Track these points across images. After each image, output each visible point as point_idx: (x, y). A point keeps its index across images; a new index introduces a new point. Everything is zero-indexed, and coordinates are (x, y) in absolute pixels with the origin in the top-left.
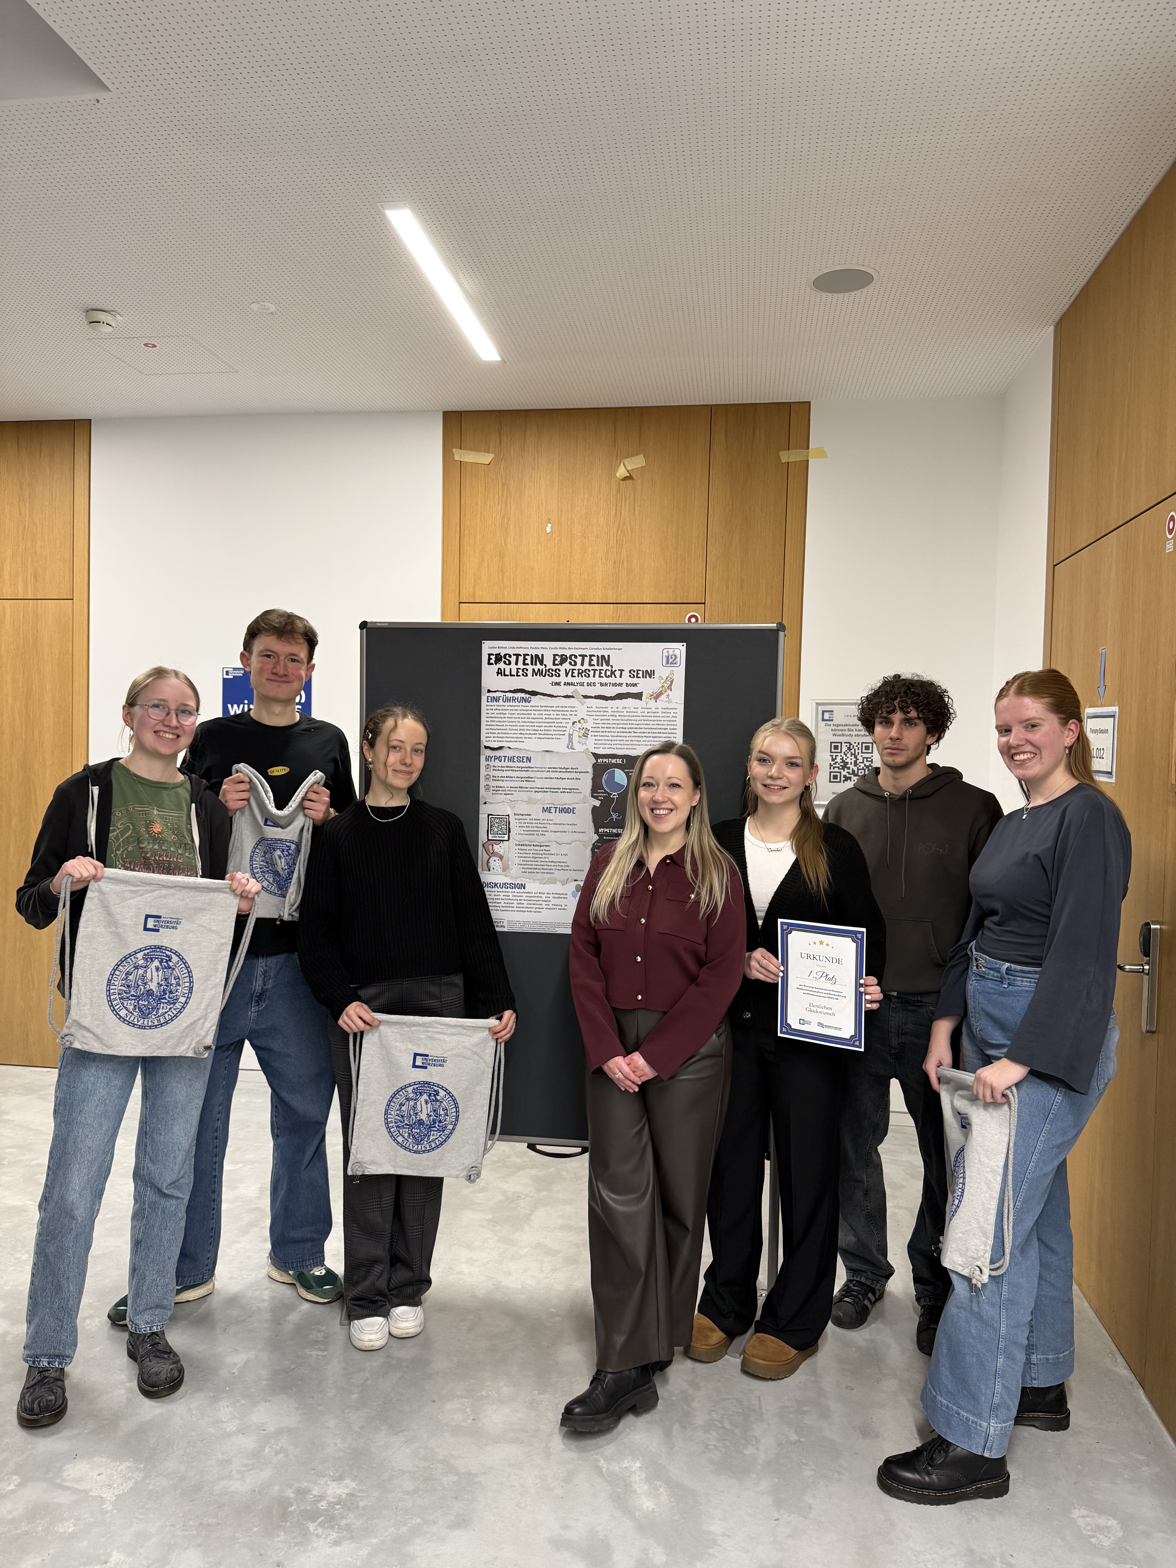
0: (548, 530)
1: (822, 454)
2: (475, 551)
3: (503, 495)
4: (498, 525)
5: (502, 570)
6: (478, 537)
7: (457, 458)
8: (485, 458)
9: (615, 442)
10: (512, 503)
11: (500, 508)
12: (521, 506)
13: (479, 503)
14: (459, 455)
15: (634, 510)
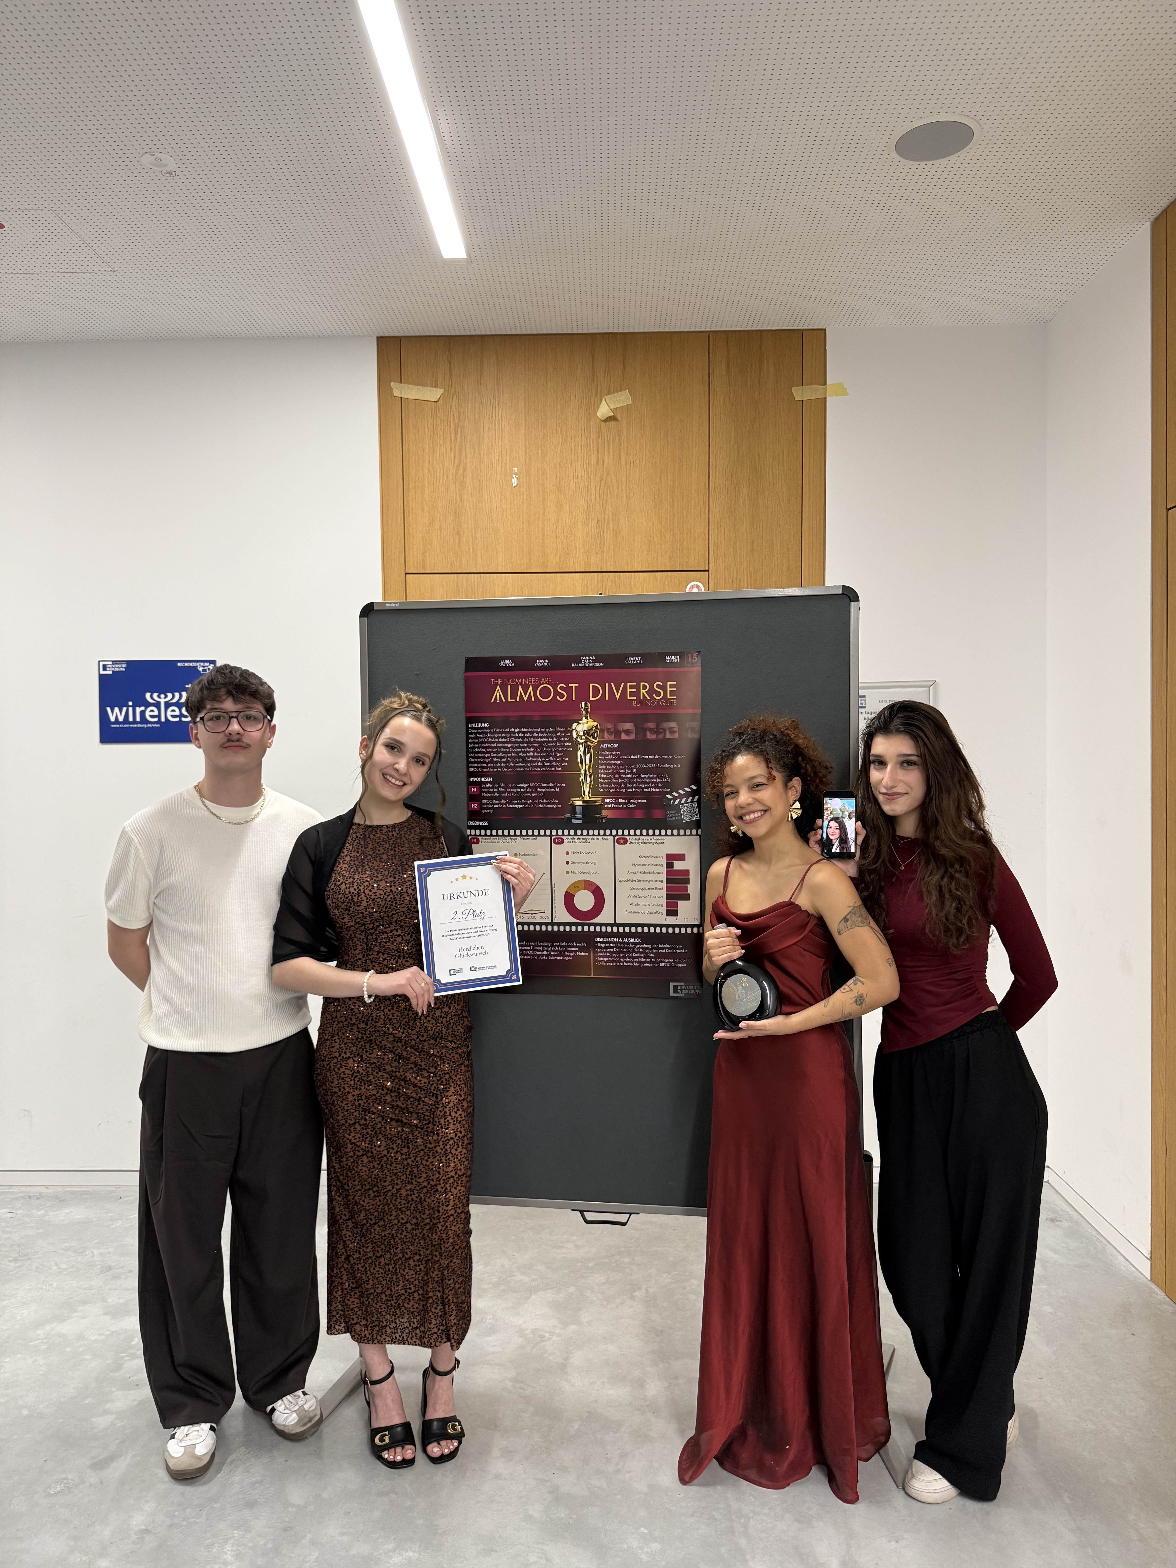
0: (515, 482)
1: (841, 391)
2: (423, 510)
3: (456, 439)
4: (451, 477)
5: (458, 533)
6: (427, 492)
7: (396, 393)
8: (433, 394)
9: (593, 375)
10: (468, 450)
11: (452, 455)
12: (480, 453)
13: (427, 450)
14: (399, 390)
15: (620, 458)
